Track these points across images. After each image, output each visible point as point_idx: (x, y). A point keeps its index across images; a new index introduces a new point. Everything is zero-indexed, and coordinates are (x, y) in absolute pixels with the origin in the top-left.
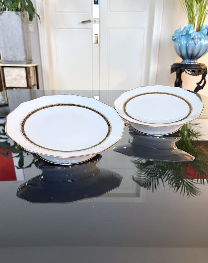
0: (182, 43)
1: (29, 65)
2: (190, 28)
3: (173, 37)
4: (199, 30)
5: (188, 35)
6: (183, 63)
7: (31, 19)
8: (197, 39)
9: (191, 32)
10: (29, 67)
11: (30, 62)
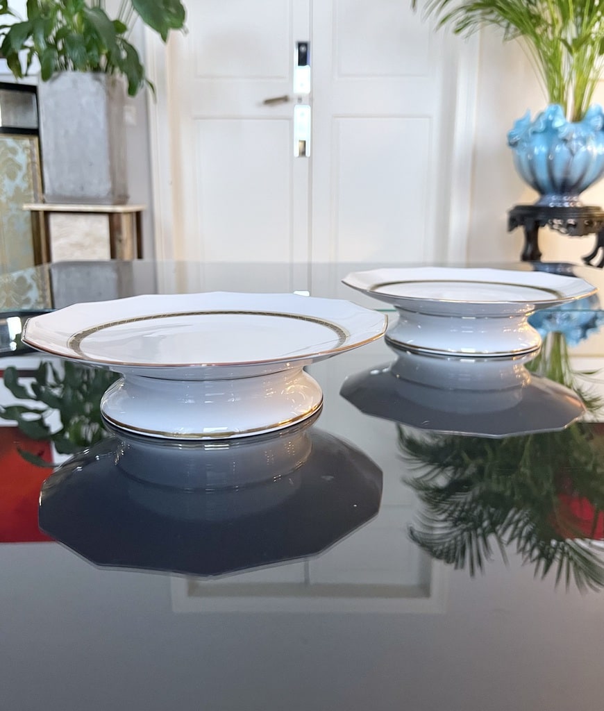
0: (536, 151)
1: (119, 209)
2: (554, 113)
3: (510, 136)
4: (579, 117)
5: (550, 131)
6: (542, 204)
7: (132, 90)
8: (577, 140)
9: (558, 123)
10: (119, 214)
11: (123, 200)
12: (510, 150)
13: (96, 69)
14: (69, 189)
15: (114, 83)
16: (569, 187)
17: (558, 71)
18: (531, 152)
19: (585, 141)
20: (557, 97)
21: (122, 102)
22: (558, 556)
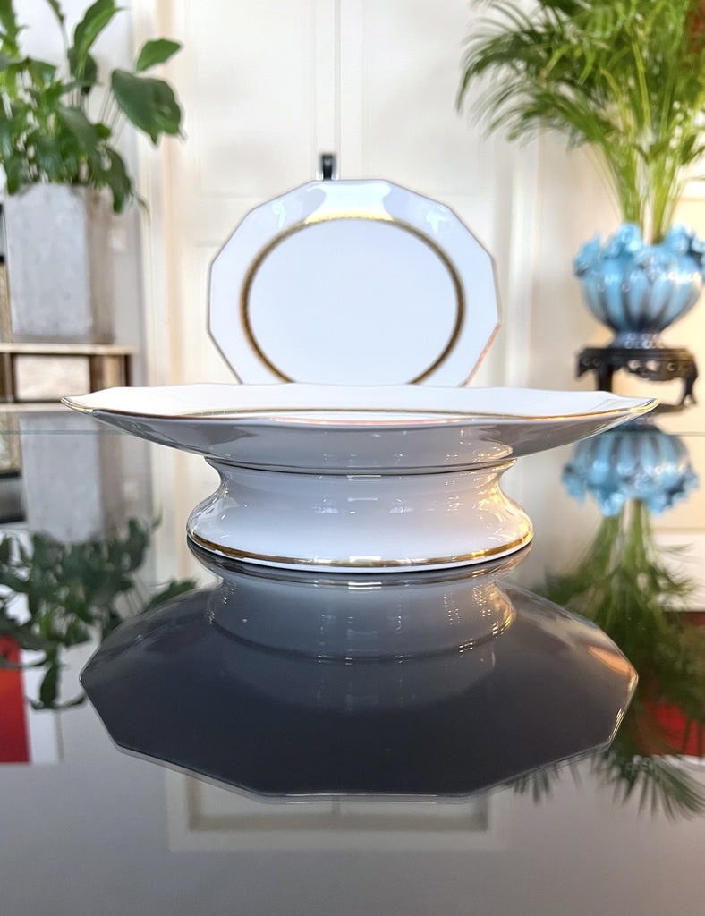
0: (607, 279)
1: (101, 350)
3: (577, 263)
4: (658, 240)
5: (623, 255)
6: (617, 345)
7: (117, 206)
9: (634, 246)
10: (100, 357)
11: (107, 339)
12: (575, 281)
13: (76, 181)
14: (41, 324)
15: (96, 200)
16: (649, 323)
17: (632, 186)
18: (601, 280)
19: (666, 267)
20: (633, 215)
21: (108, 224)
22: (642, 775)
